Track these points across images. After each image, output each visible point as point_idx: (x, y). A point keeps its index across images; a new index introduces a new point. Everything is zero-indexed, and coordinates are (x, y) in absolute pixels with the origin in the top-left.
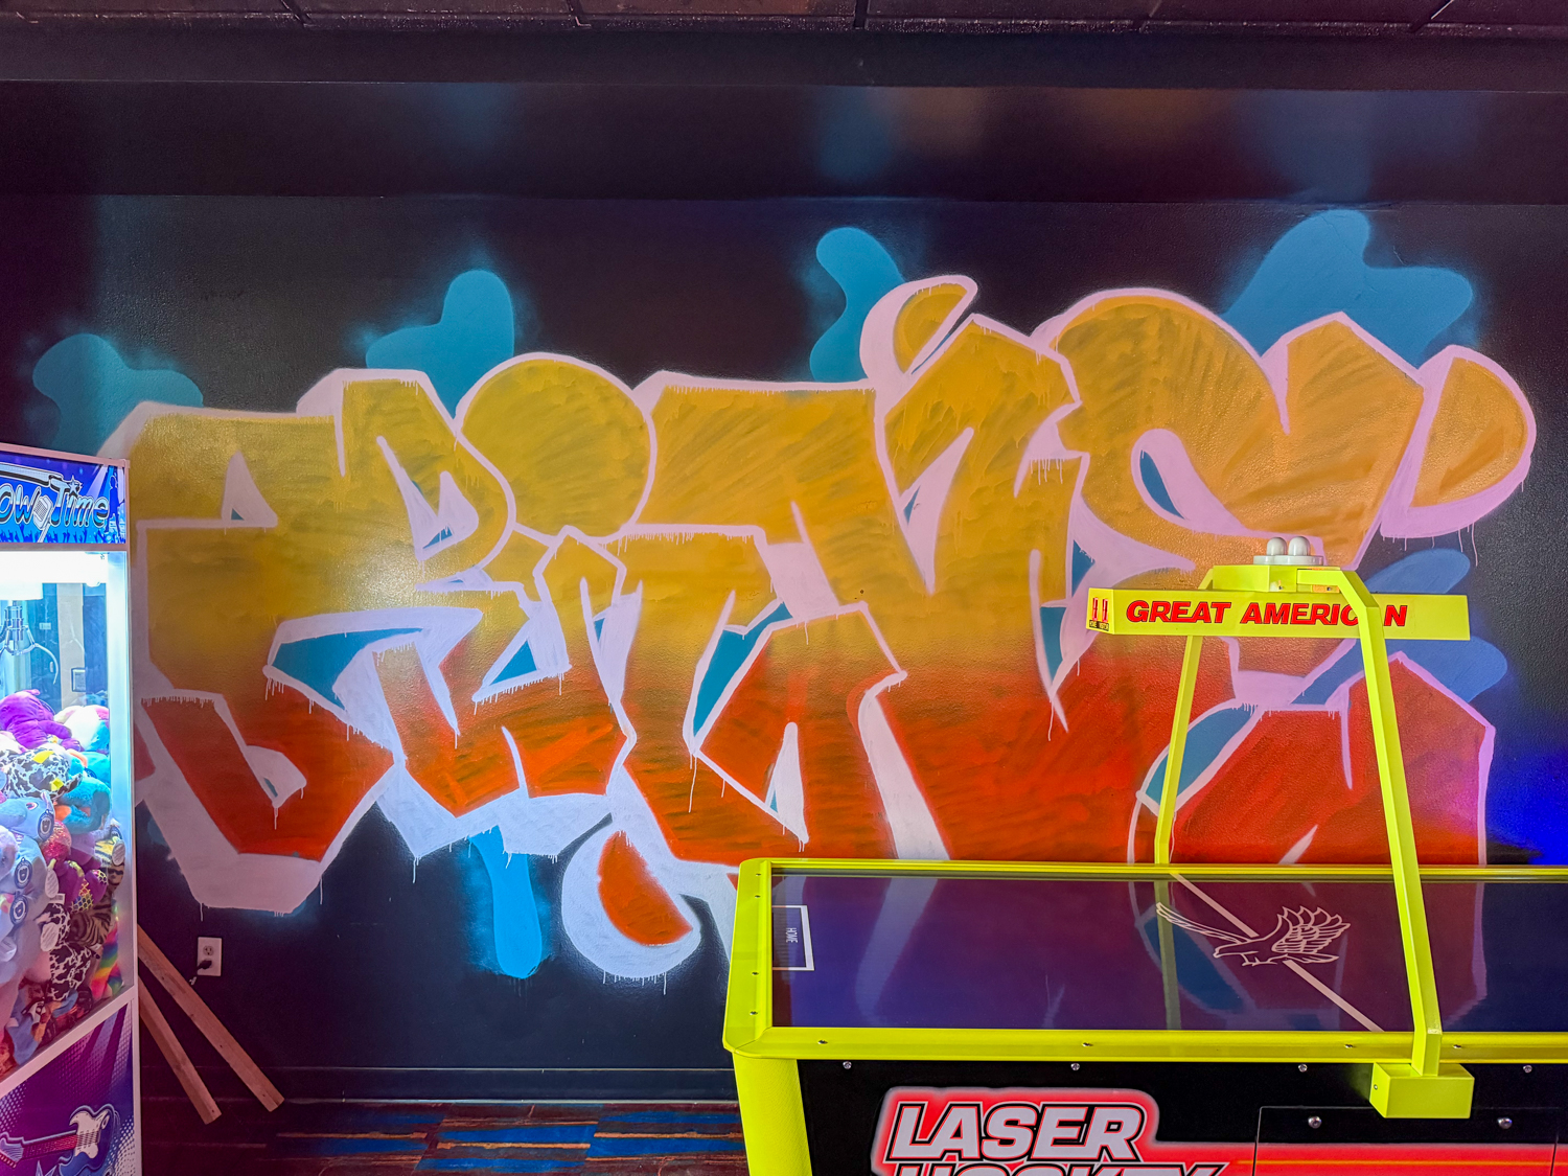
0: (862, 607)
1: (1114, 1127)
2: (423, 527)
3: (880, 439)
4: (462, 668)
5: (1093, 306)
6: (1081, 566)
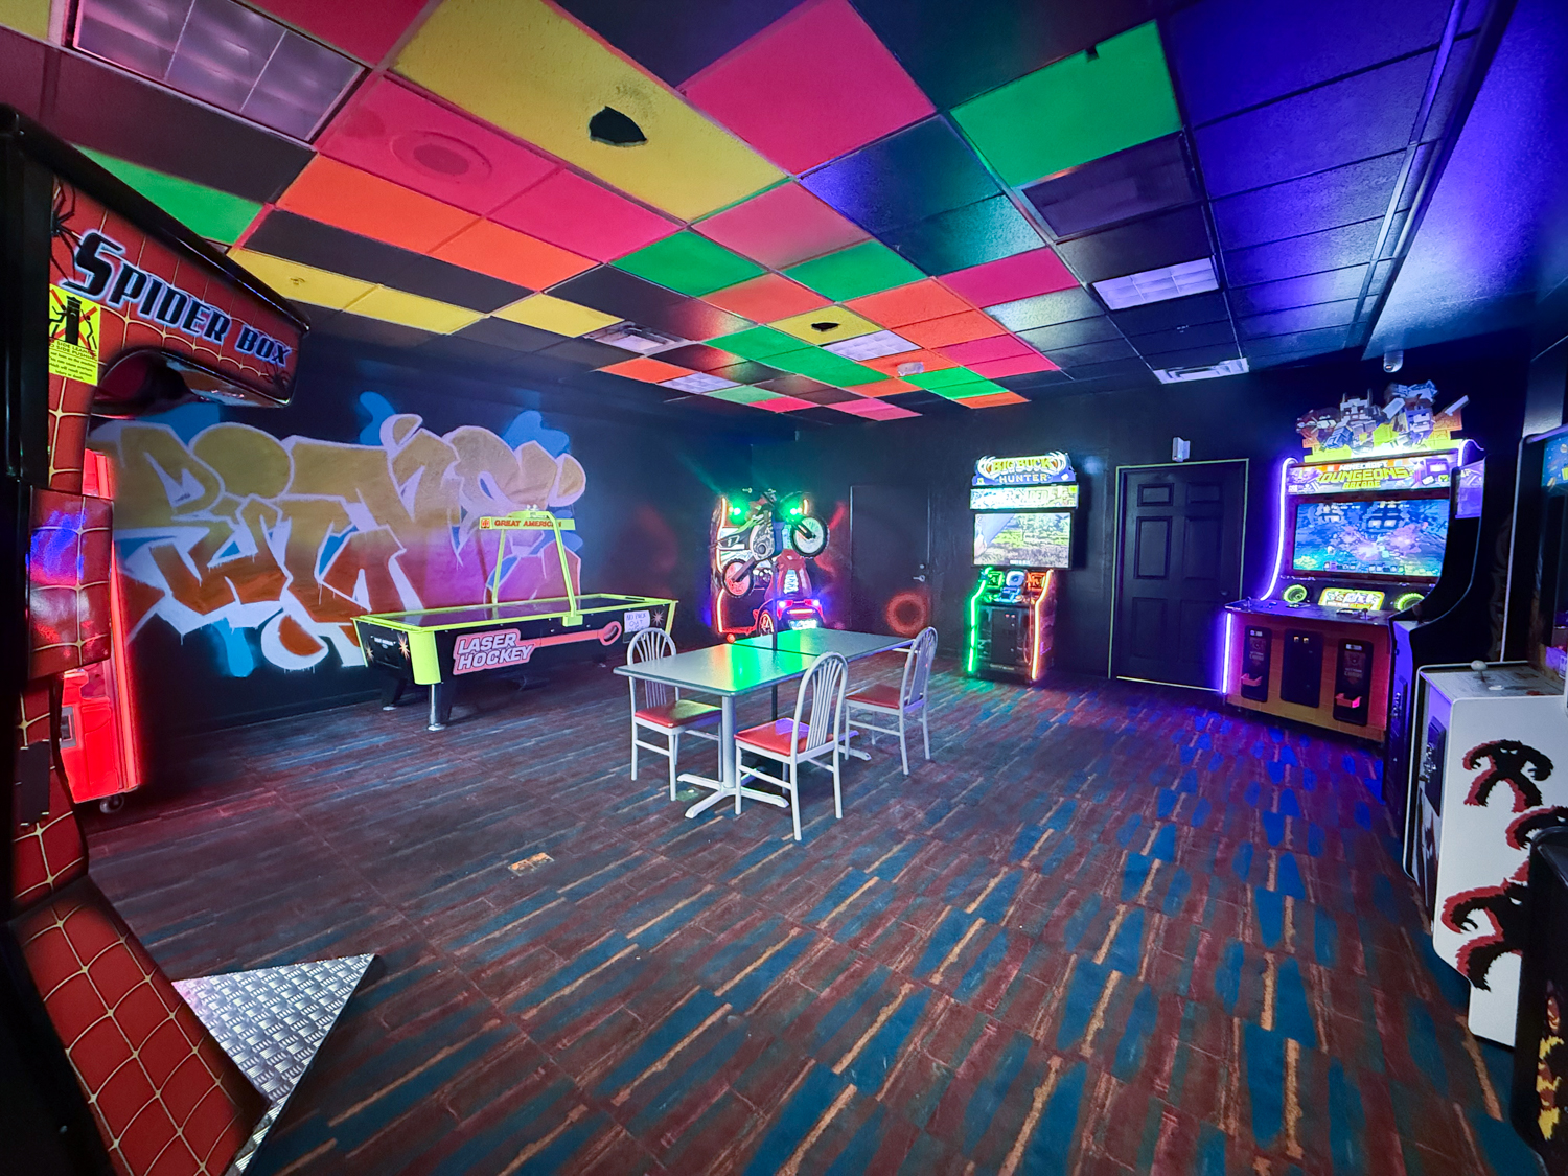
1: (511, 638)
2: (173, 492)
3: (390, 466)
4: (200, 553)
5: (462, 430)
6: (464, 513)
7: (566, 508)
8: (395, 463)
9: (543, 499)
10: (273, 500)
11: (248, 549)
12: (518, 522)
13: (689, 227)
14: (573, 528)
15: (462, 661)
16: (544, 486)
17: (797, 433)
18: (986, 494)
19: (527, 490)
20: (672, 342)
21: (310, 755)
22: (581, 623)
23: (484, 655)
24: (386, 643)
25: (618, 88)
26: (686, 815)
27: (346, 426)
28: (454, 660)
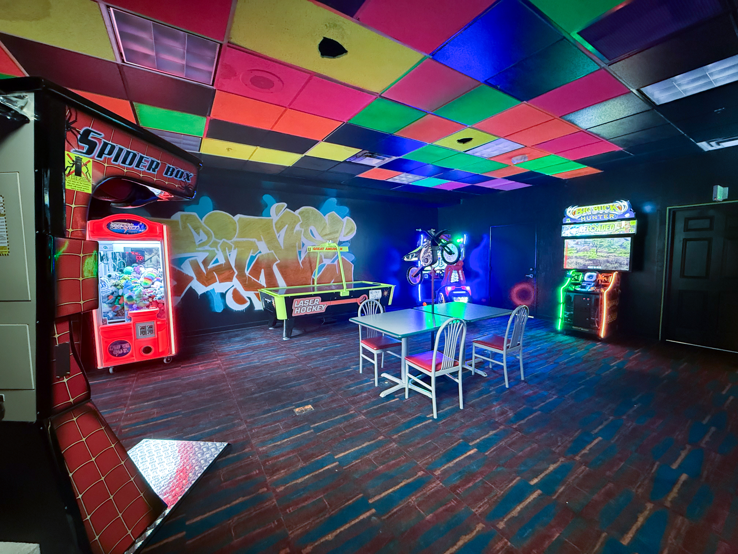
0: (273, 251)
1: (317, 301)
2: (197, 239)
3: (274, 226)
4: (205, 262)
5: (303, 208)
6: (303, 245)
7: (347, 241)
8: (276, 224)
9: (337, 238)
10: (230, 241)
11: (222, 261)
12: (323, 248)
13: (380, 96)
14: (348, 251)
15: (296, 310)
16: (337, 232)
17: (461, 200)
18: (572, 228)
19: (330, 234)
20: (387, 159)
21: (238, 346)
22: (348, 295)
23: (305, 308)
24: (269, 301)
25: (326, 25)
26: (380, 395)
27: (256, 209)
28: (293, 310)
